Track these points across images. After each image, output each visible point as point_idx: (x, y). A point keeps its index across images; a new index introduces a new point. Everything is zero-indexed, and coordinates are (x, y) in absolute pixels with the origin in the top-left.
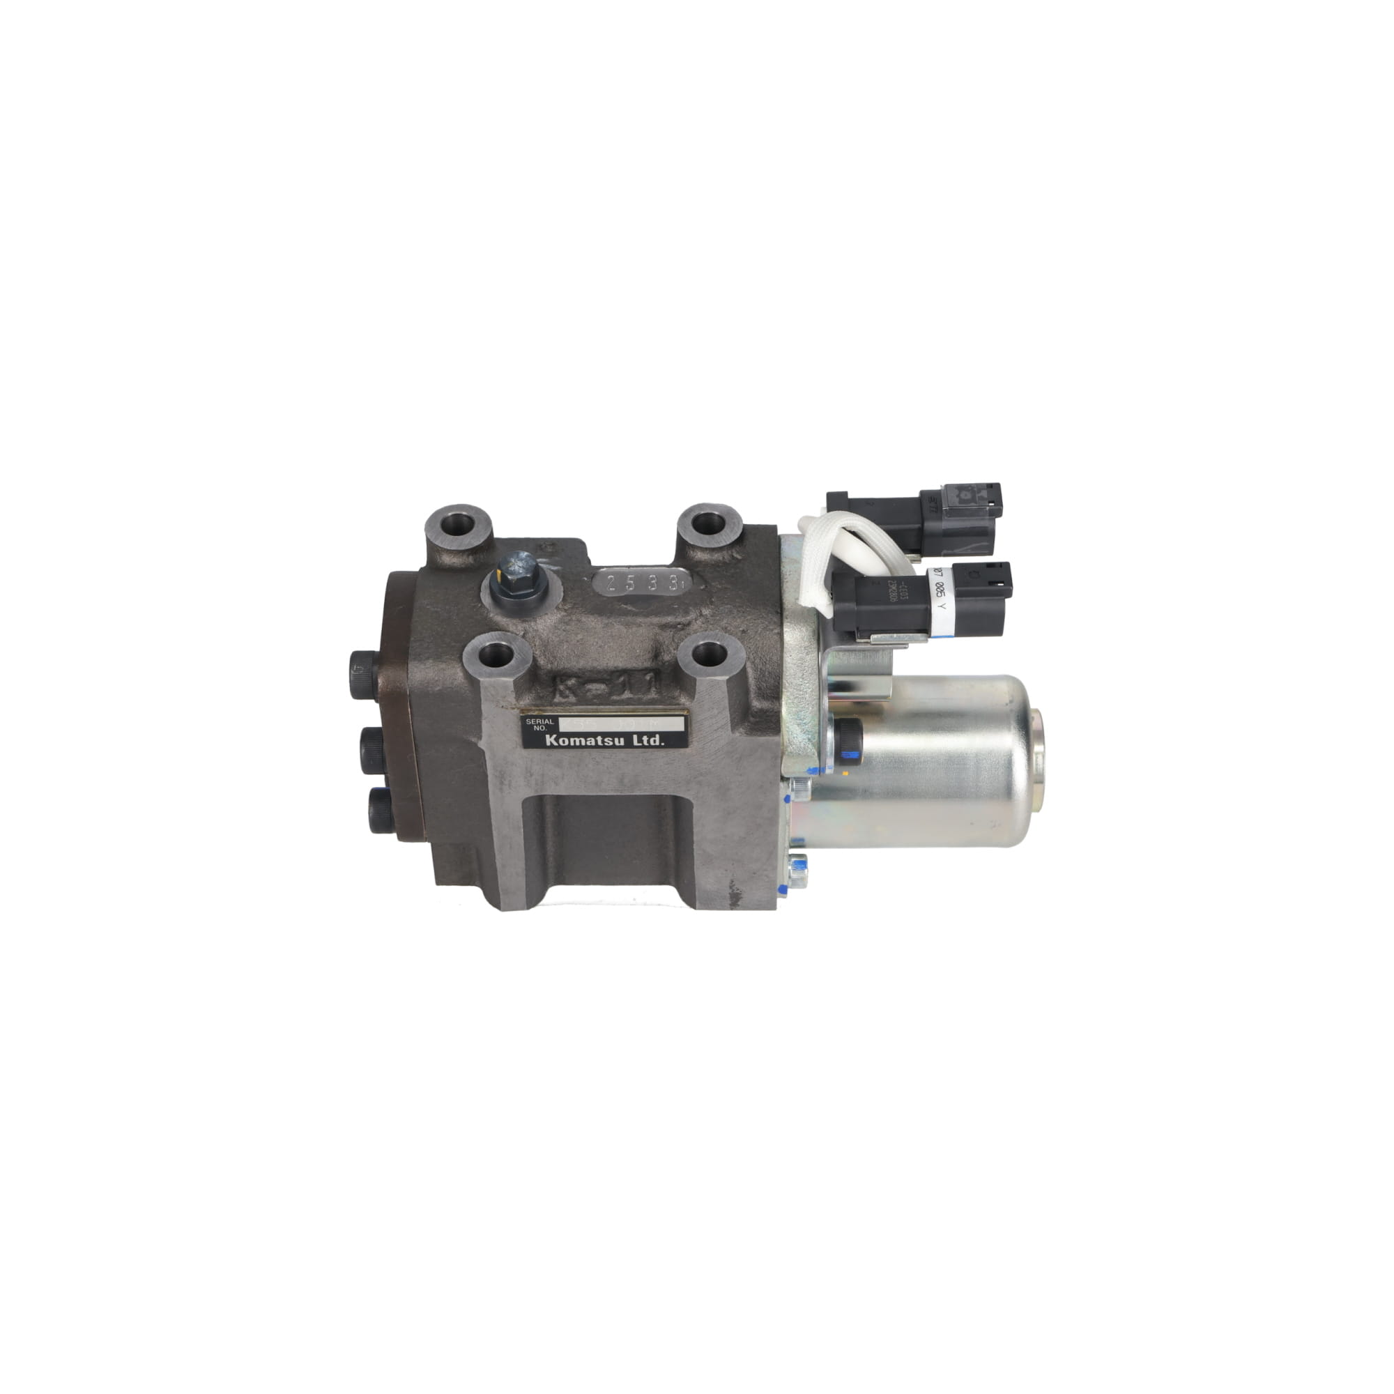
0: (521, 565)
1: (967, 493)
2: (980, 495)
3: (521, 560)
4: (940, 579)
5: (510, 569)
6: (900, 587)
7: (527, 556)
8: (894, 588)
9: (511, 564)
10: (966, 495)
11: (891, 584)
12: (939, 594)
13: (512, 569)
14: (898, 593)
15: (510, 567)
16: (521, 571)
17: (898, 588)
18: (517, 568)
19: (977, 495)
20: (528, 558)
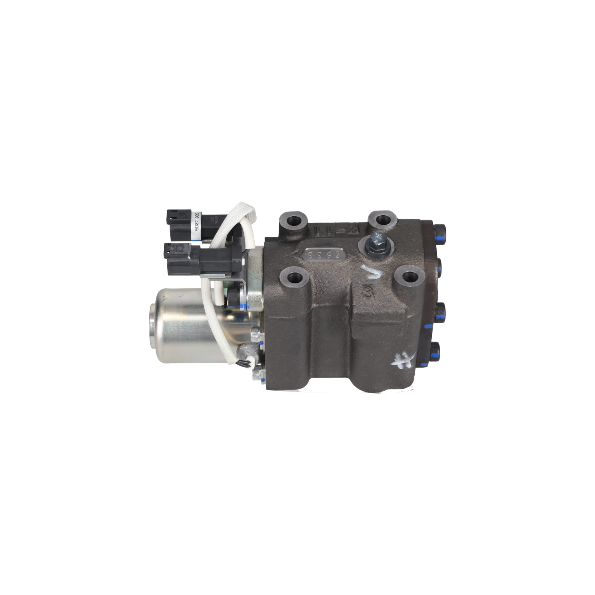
0: (377, 237)
1: (180, 249)
2: (174, 248)
3: (377, 239)
4: (197, 220)
5: (382, 235)
6: (213, 222)
7: (375, 240)
8: (216, 221)
9: (381, 237)
10: (180, 248)
11: (217, 223)
12: (198, 214)
13: (380, 235)
14: (214, 220)
15: (381, 236)
16: (377, 234)
17: (214, 222)
18: (379, 235)
19: (175, 248)
20: (374, 239)
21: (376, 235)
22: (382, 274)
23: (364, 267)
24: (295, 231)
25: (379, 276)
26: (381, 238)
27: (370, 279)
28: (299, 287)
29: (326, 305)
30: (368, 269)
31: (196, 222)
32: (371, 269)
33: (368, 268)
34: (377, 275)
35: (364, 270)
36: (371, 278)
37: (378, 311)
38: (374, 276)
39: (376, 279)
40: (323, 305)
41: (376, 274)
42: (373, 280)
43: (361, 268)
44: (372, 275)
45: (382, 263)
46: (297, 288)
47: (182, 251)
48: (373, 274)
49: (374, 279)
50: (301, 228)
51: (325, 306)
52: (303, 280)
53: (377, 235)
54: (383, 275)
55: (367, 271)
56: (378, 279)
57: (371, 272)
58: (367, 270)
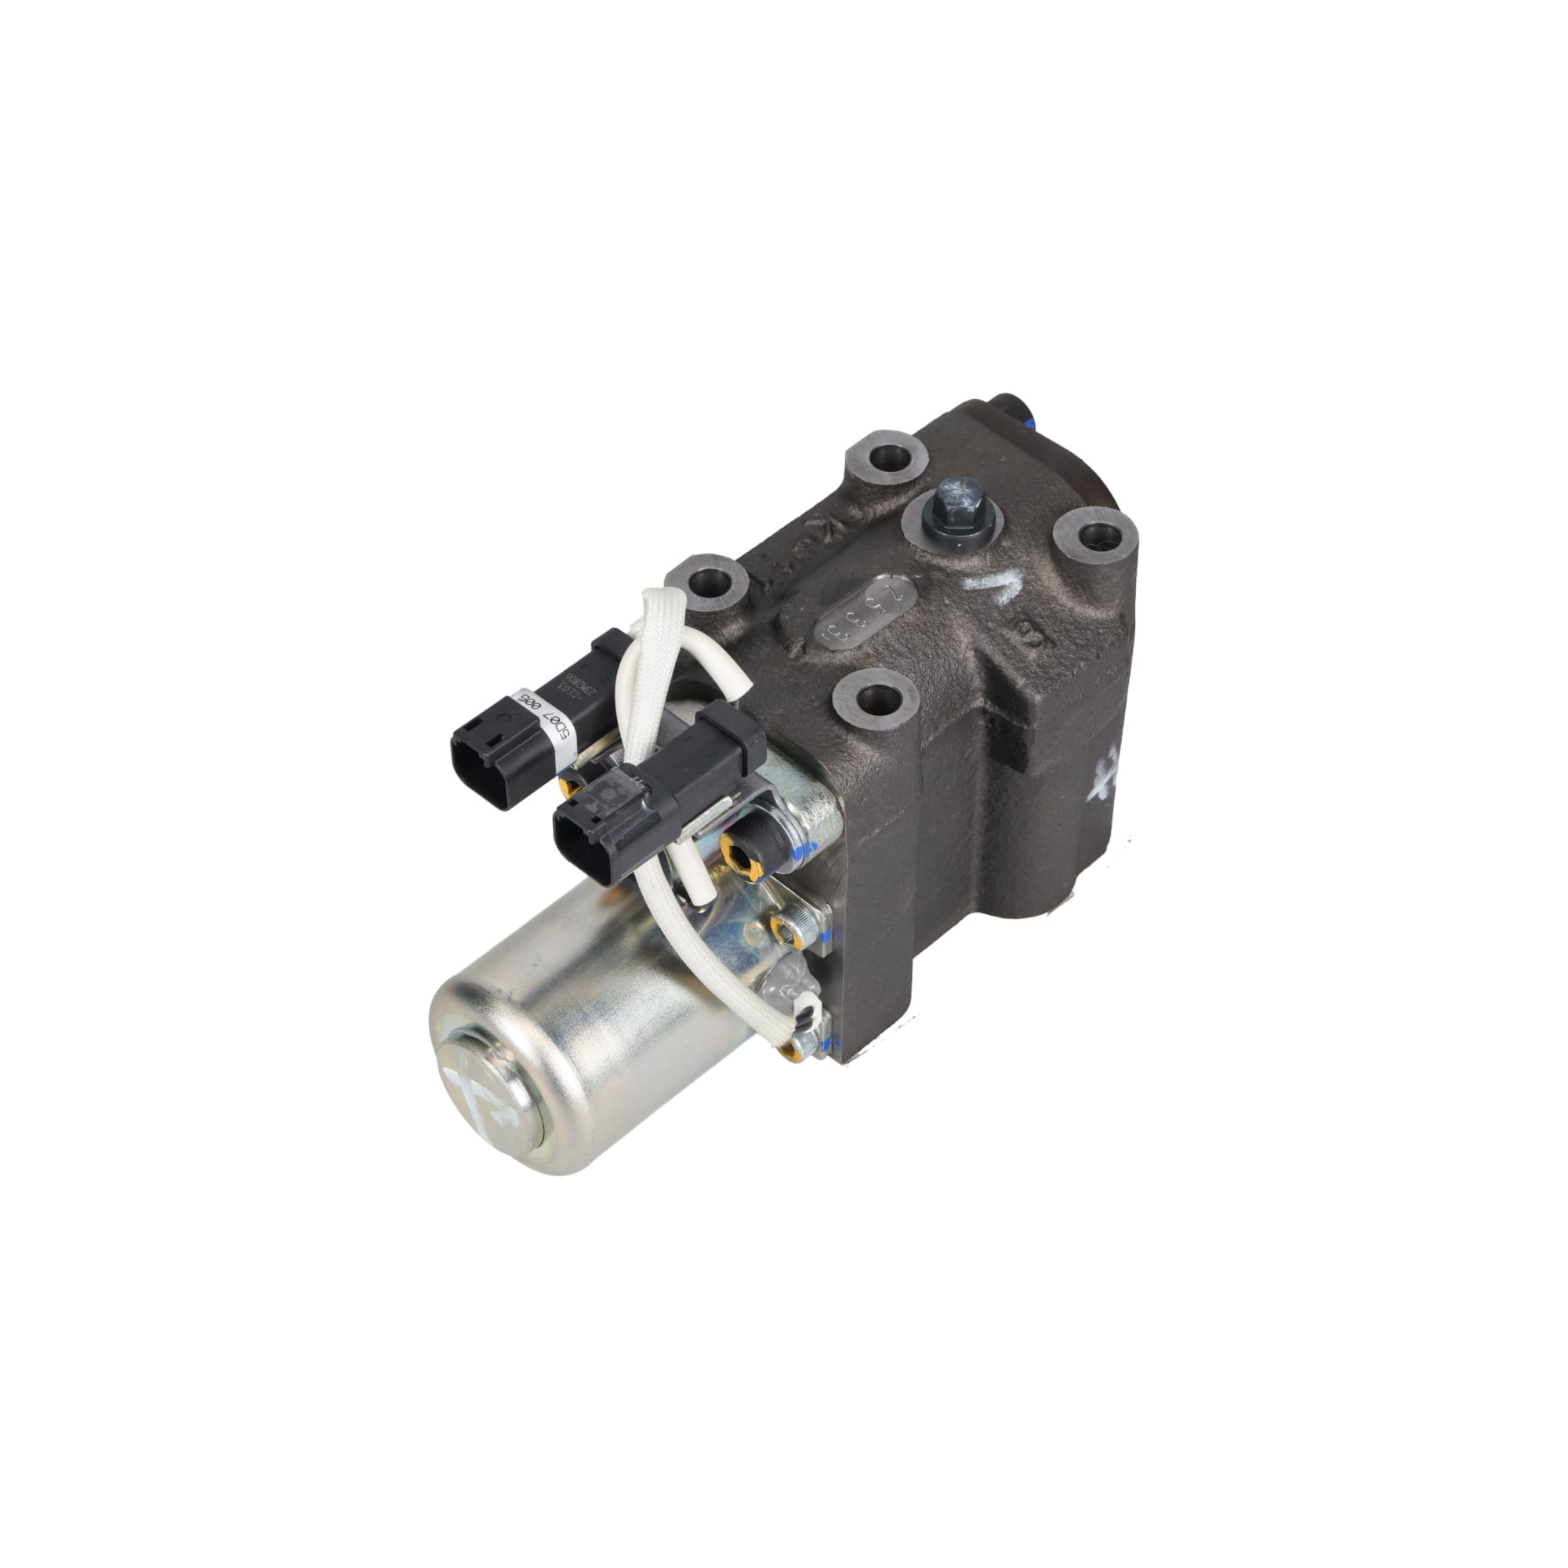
0: (954, 492)
17: (580, 691)
22: (1019, 573)
23: (969, 583)
25: (1018, 584)
27: (1005, 603)
28: (911, 716)
30: (983, 582)
31: (550, 717)
32: (988, 579)
33: (982, 579)
34: (1011, 583)
35: (974, 591)
36: (1004, 599)
38: (1009, 591)
39: (1017, 593)
41: (1007, 582)
42: (1012, 602)
43: (967, 591)
44: (1003, 592)
45: (999, 552)
48: (1002, 588)
49: (1013, 596)
52: (902, 693)
53: (951, 488)
54: (1021, 576)
55: (984, 590)
56: (1020, 592)
57: (994, 586)
58: (983, 587)
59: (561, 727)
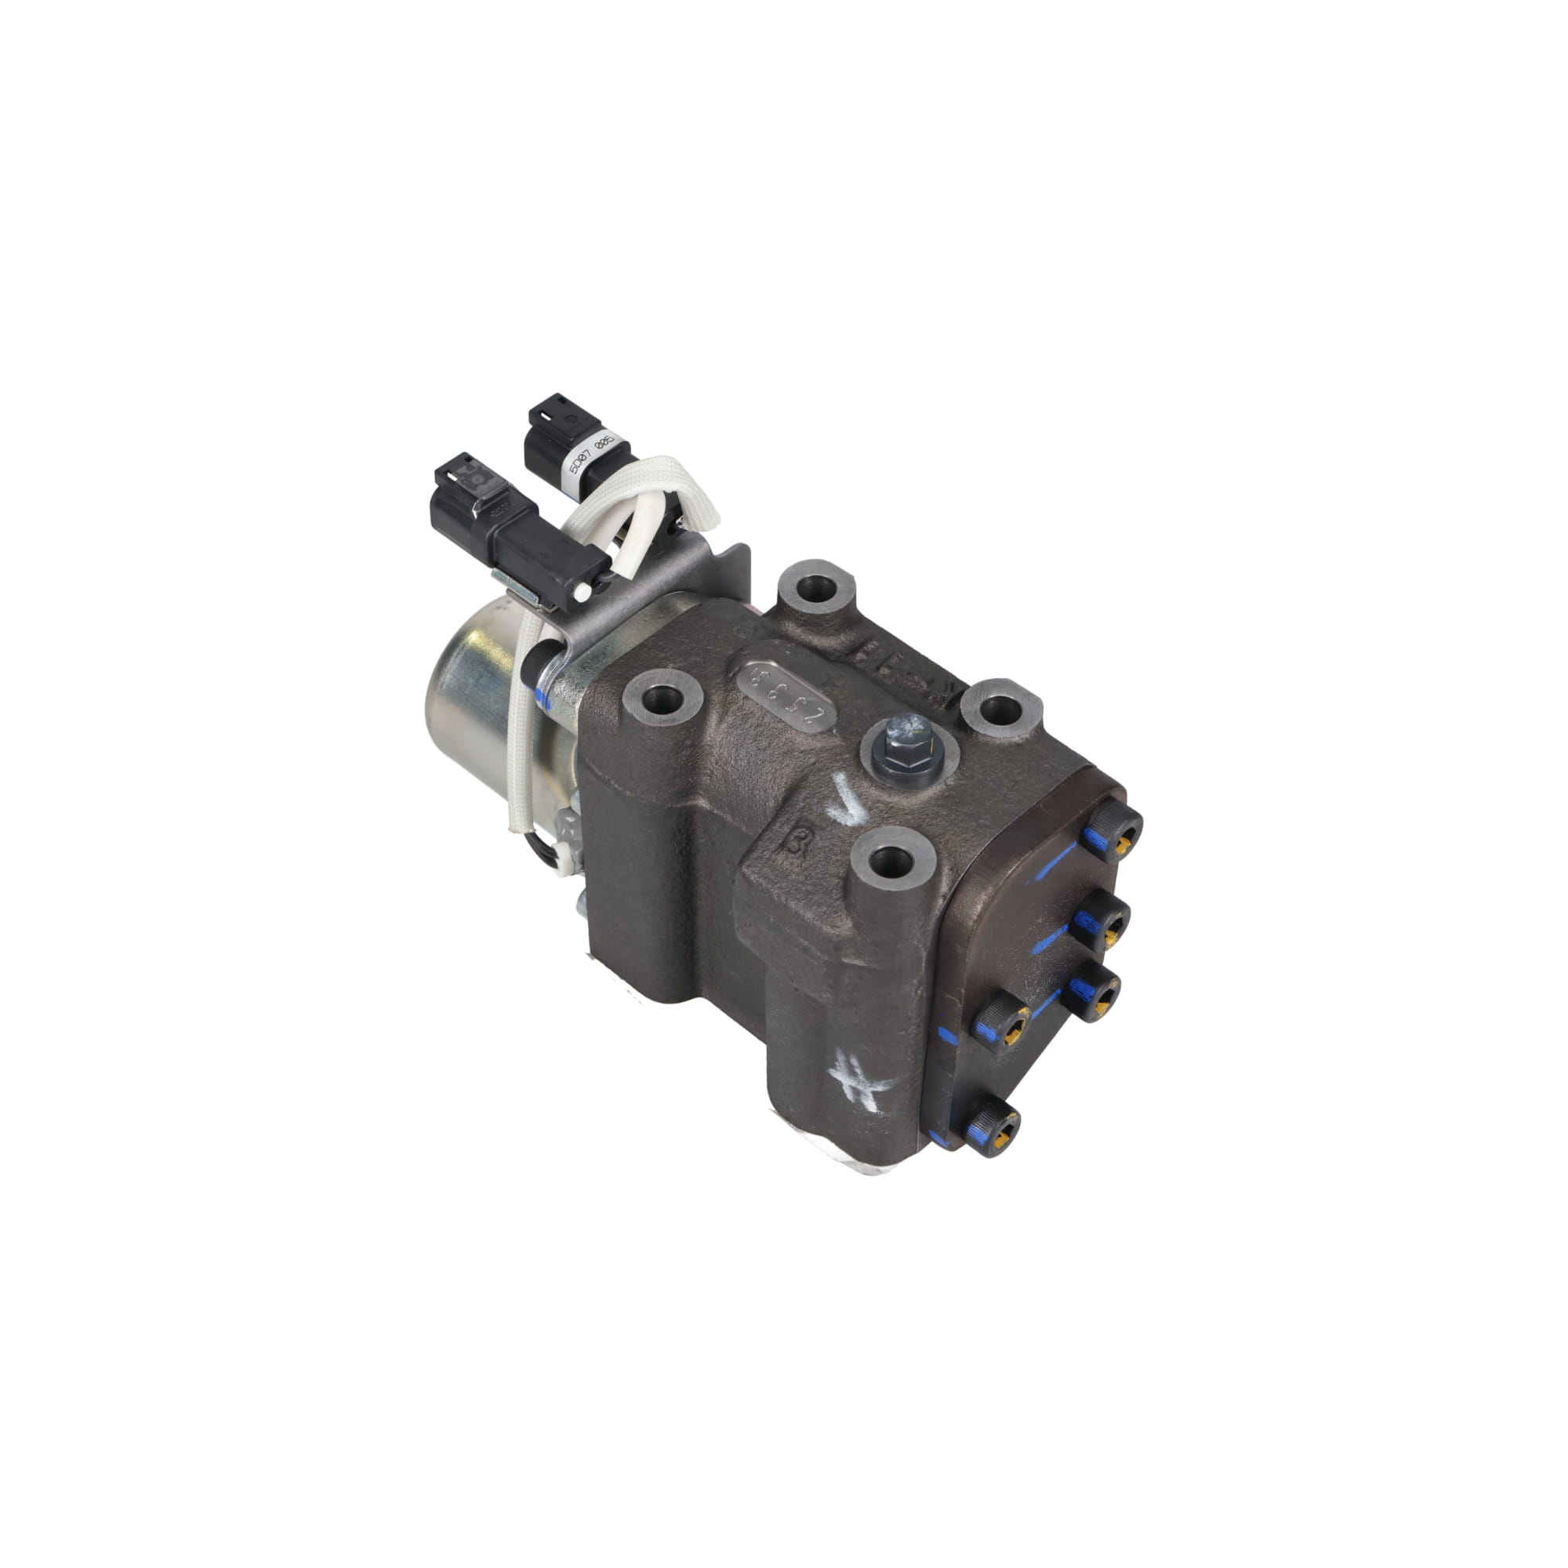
0: (908, 725)
3: (902, 729)
9: (917, 732)
15: (921, 730)
16: (917, 719)
18: (915, 724)
20: (894, 727)
21: (909, 721)
22: (864, 819)
23: (840, 778)
24: (794, 610)
25: (853, 822)
26: (911, 734)
27: (829, 814)
28: (645, 722)
29: (725, 817)
30: (845, 789)
31: (586, 454)
32: (850, 793)
33: (848, 787)
34: (852, 815)
35: (834, 786)
36: (833, 812)
37: (786, 900)
38: (843, 814)
39: (843, 823)
40: (720, 813)
41: (851, 811)
42: (834, 823)
43: (831, 778)
44: (841, 810)
45: (882, 797)
46: (638, 721)
47: (475, 487)
48: (843, 807)
49: (838, 820)
50: (810, 612)
51: (722, 817)
52: (670, 716)
53: (912, 721)
54: (862, 821)
55: (837, 792)
56: (847, 826)
57: (844, 800)
58: (839, 791)
59: (577, 463)
